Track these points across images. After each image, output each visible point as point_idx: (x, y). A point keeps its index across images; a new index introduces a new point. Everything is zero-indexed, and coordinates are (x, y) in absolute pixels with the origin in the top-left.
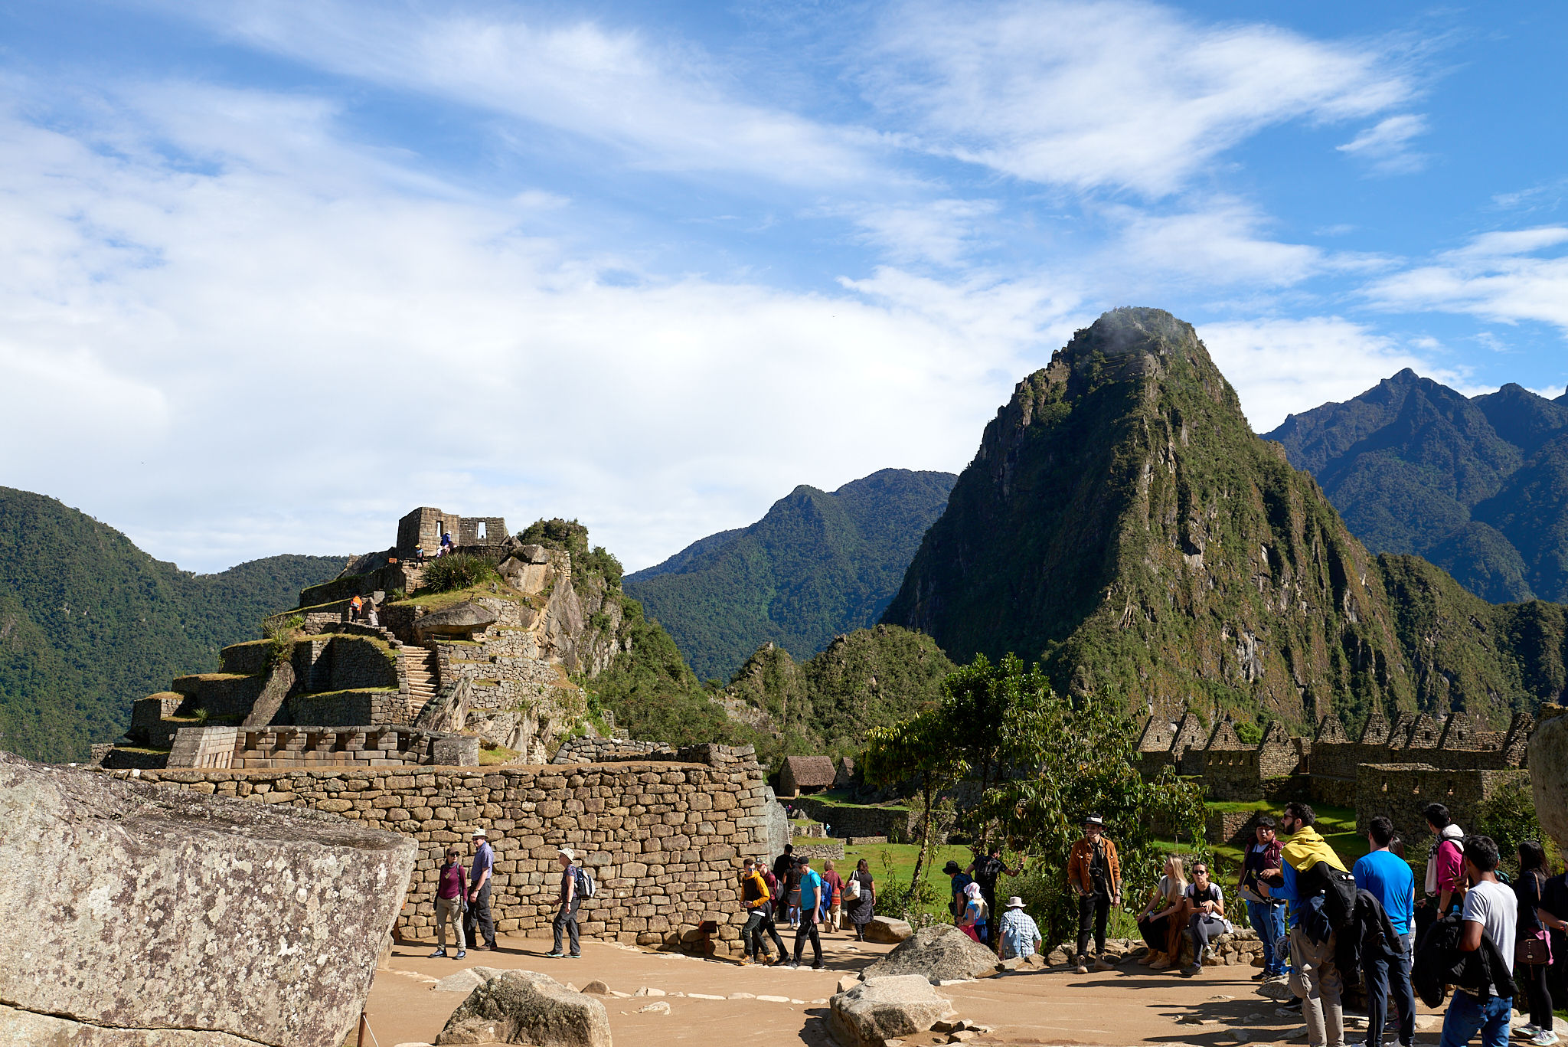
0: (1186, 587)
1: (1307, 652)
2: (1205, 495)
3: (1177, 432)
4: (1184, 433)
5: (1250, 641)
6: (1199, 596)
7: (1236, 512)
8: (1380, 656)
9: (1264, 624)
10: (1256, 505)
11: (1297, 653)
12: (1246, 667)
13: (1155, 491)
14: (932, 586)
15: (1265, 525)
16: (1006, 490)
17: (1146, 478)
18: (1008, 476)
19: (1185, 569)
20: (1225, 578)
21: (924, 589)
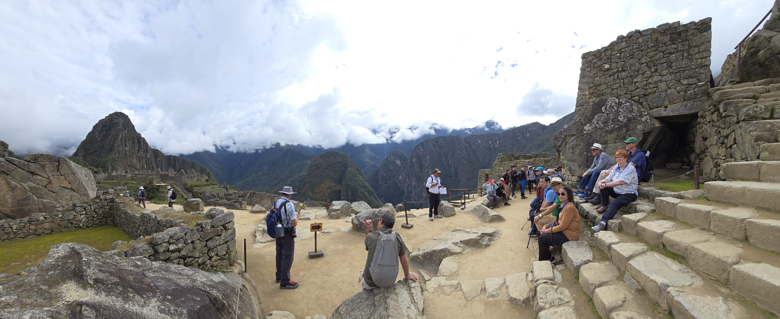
0: (126, 152)
1: (143, 160)
2: (129, 140)
3: (125, 131)
4: (126, 131)
5: (135, 159)
6: (128, 153)
7: (134, 142)
8: (152, 161)
9: (137, 157)
10: (136, 141)
11: (141, 161)
12: (134, 163)
13: (121, 138)
14: (82, 150)
15: (137, 144)
16: (97, 136)
17: (120, 137)
18: (97, 134)
19: (126, 149)
20: (131, 151)
21: (81, 151)
